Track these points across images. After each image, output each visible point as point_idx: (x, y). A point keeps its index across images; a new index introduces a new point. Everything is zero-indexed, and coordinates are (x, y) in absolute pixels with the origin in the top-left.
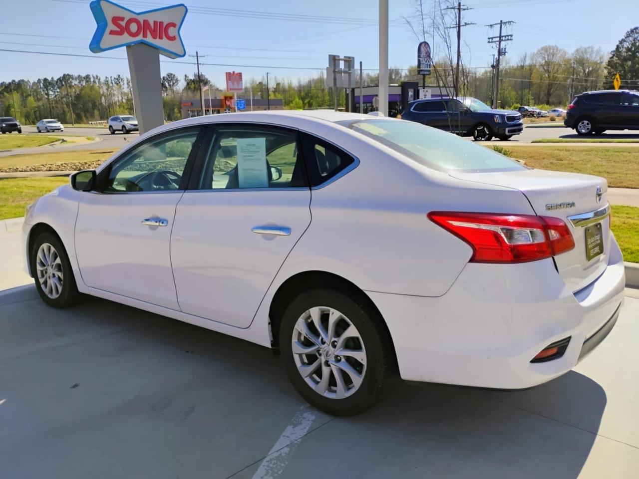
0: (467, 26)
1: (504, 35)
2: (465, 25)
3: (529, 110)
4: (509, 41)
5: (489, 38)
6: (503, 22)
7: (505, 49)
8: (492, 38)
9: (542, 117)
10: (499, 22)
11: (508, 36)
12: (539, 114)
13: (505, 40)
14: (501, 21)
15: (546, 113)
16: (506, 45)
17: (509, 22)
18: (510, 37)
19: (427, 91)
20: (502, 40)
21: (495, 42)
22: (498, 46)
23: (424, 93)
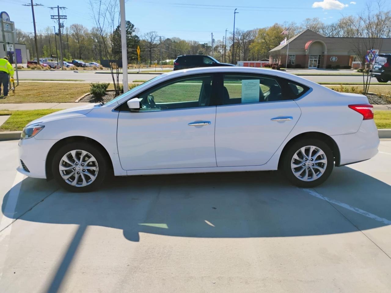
0: (38, 6)
1: (62, 15)
2: (36, 5)
3: (79, 62)
4: (65, 19)
5: (52, 16)
6: (59, 7)
7: (63, 24)
8: (54, 16)
9: (87, 67)
10: (57, 7)
11: (64, 16)
12: (85, 65)
13: (62, 19)
14: (58, 6)
15: (88, 65)
16: (63, 22)
17: (63, 7)
18: (65, 17)
19: (11, 46)
20: (61, 18)
21: (56, 19)
22: (58, 22)
23: (9, 47)
